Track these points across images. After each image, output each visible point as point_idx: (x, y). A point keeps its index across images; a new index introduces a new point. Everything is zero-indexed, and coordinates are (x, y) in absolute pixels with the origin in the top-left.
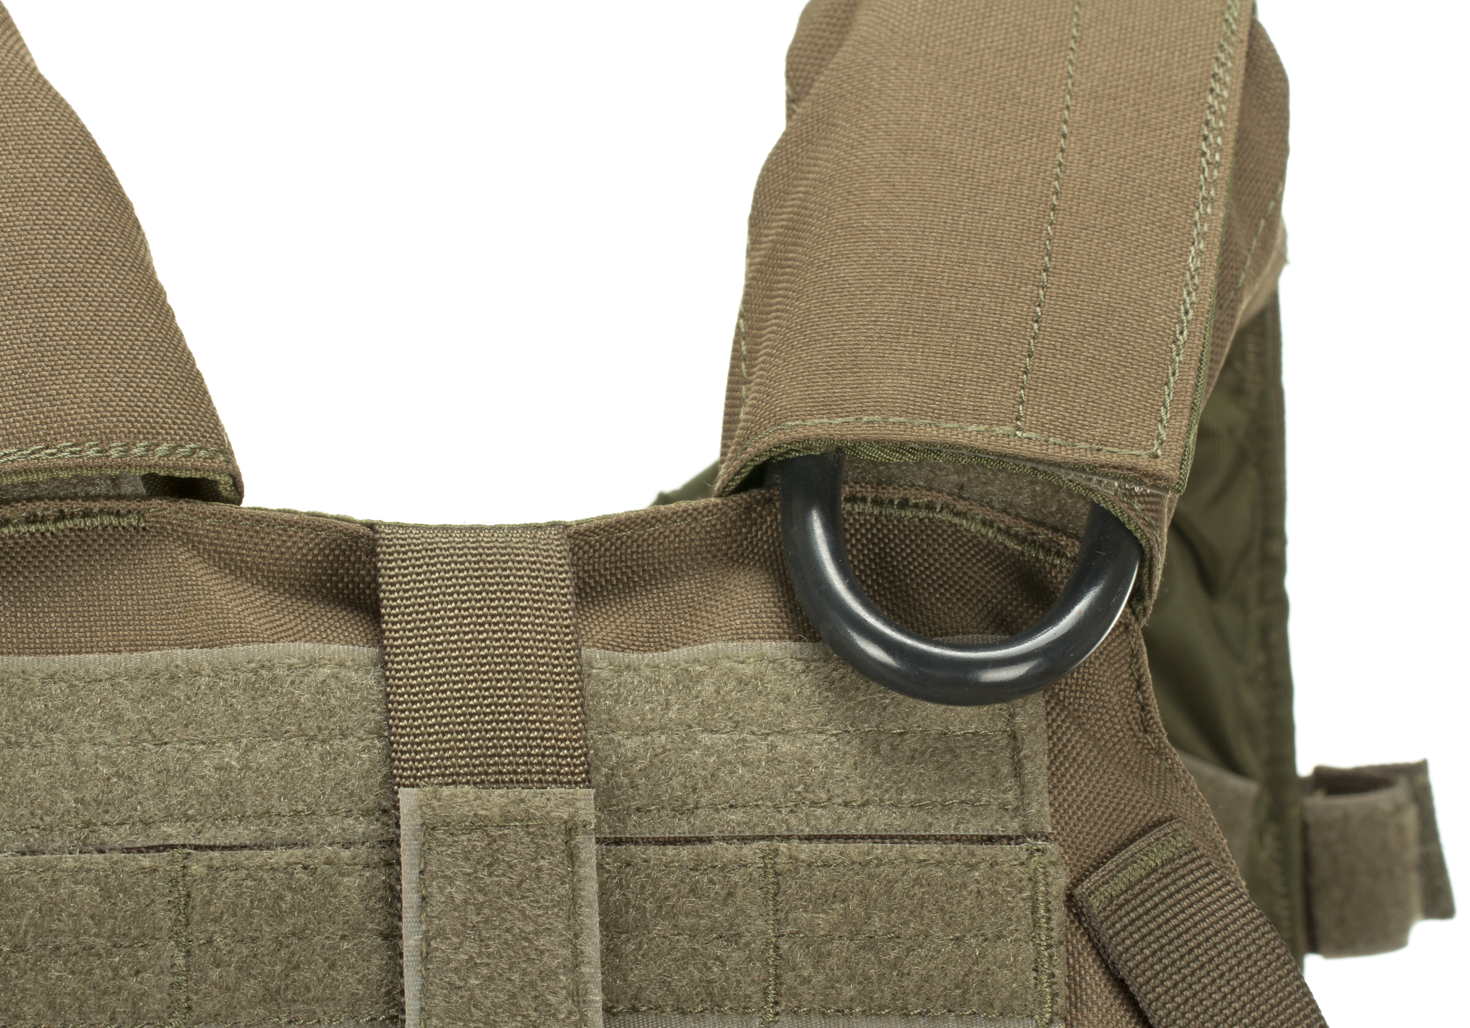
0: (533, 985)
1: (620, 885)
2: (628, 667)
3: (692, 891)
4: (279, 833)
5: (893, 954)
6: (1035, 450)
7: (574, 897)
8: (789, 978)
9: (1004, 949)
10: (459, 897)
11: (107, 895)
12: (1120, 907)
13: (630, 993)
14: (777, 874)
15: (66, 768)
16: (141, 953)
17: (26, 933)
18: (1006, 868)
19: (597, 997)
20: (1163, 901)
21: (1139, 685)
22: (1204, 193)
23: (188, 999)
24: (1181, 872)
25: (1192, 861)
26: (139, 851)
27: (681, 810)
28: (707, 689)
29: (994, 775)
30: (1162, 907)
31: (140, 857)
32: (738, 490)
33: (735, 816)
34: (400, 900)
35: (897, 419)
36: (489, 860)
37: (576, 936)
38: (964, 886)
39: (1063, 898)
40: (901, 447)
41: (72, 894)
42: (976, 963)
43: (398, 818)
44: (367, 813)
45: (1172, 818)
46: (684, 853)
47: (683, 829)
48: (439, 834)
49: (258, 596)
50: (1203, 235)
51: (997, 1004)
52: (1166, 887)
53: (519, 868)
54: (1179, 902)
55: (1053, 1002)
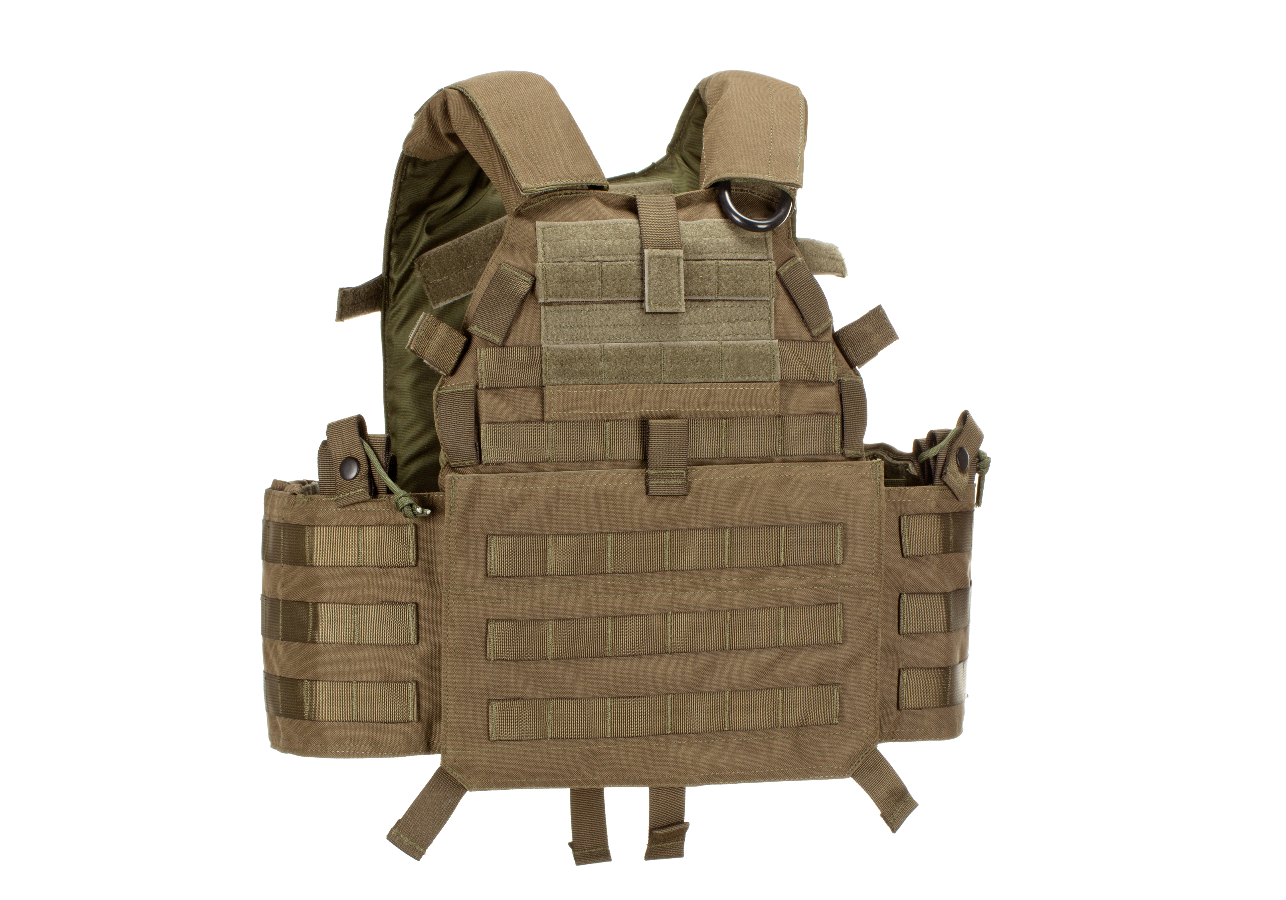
0: (671, 290)
1: (687, 269)
2: (687, 224)
3: (702, 271)
4: (620, 259)
5: (741, 284)
6: (773, 180)
7: (679, 272)
8: (721, 289)
9: (764, 283)
10: (656, 272)
11: (587, 271)
12: (786, 274)
13: (689, 291)
14: (718, 267)
15: (577, 244)
16: (593, 283)
17: (570, 278)
18: (764, 266)
19: (683, 292)
20: (794, 273)
21: (789, 229)
22: (801, 127)
23: (602, 292)
24: (797, 267)
25: (799, 265)
26: (592, 262)
27: (700, 253)
28: (704, 229)
29: (762, 247)
30: (794, 274)
31: (593, 263)
32: (709, 188)
33: (711, 255)
34: (644, 272)
35: (744, 173)
36: (662, 264)
37: (679, 280)
38: (756, 270)
39: (775, 272)
40: (745, 179)
41: (580, 271)
42: (758, 286)
43: (644, 255)
44: (637, 254)
45: (794, 256)
46: (700, 263)
47: (700, 258)
48: (652, 259)
49: (612, 210)
50: (801, 135)
51: (762, 294)
52: (794, 270)
53: (668, 266)
54: (797, 273)
55: (773, 294)
